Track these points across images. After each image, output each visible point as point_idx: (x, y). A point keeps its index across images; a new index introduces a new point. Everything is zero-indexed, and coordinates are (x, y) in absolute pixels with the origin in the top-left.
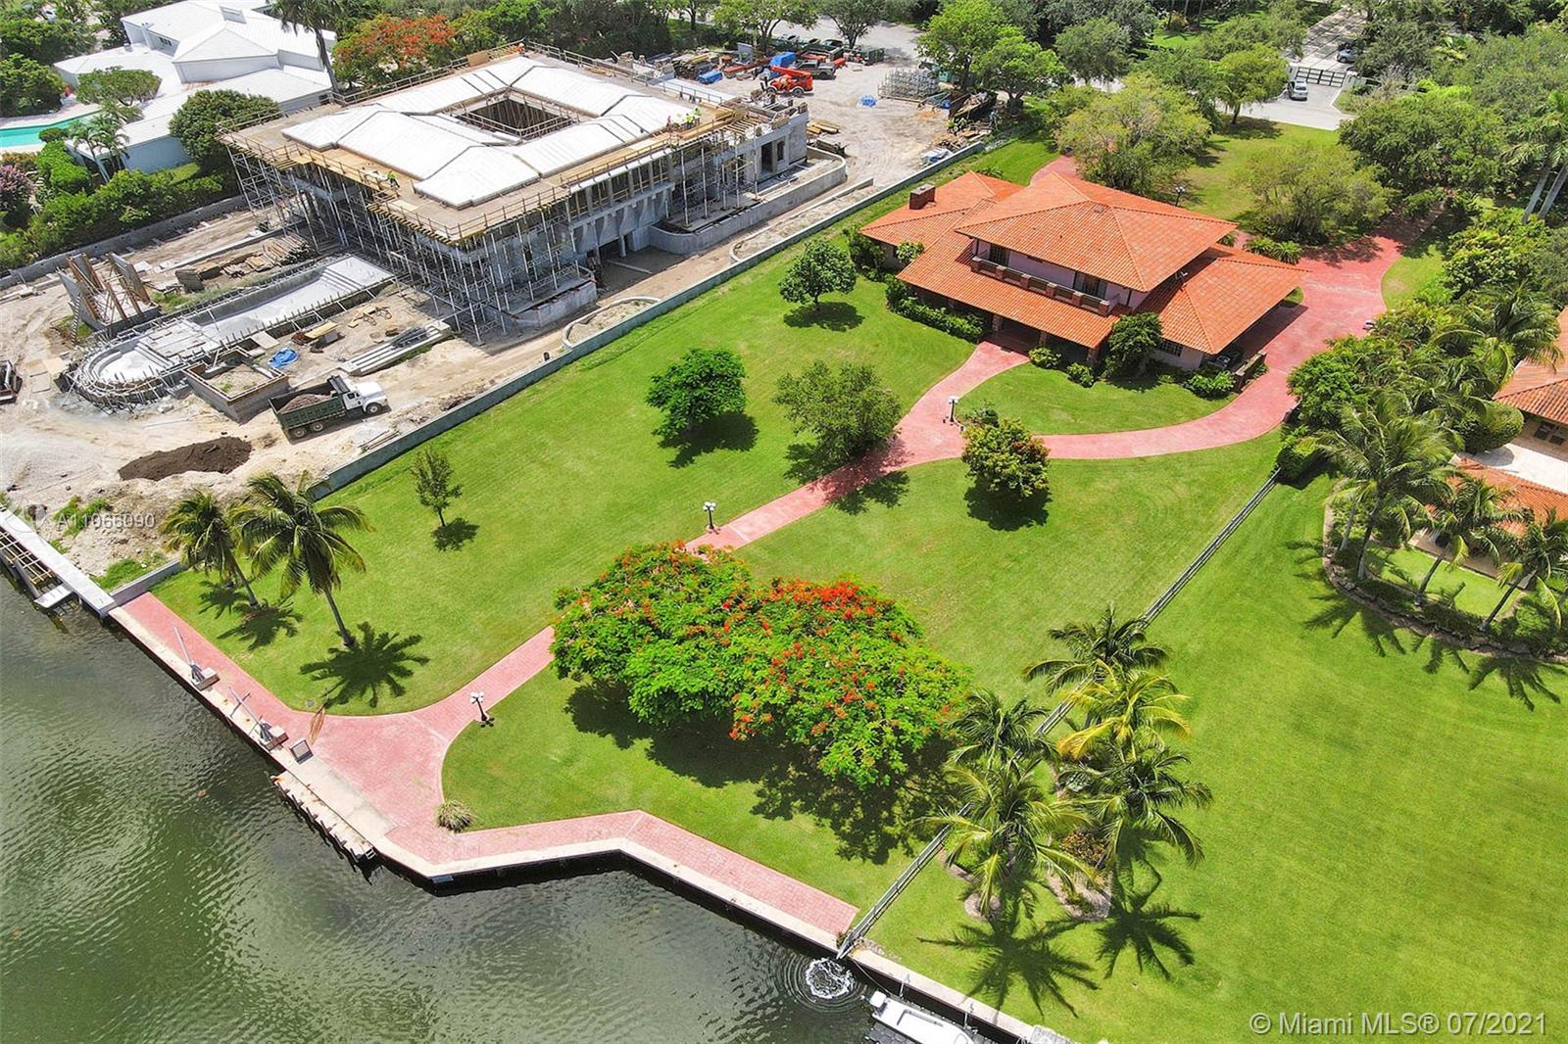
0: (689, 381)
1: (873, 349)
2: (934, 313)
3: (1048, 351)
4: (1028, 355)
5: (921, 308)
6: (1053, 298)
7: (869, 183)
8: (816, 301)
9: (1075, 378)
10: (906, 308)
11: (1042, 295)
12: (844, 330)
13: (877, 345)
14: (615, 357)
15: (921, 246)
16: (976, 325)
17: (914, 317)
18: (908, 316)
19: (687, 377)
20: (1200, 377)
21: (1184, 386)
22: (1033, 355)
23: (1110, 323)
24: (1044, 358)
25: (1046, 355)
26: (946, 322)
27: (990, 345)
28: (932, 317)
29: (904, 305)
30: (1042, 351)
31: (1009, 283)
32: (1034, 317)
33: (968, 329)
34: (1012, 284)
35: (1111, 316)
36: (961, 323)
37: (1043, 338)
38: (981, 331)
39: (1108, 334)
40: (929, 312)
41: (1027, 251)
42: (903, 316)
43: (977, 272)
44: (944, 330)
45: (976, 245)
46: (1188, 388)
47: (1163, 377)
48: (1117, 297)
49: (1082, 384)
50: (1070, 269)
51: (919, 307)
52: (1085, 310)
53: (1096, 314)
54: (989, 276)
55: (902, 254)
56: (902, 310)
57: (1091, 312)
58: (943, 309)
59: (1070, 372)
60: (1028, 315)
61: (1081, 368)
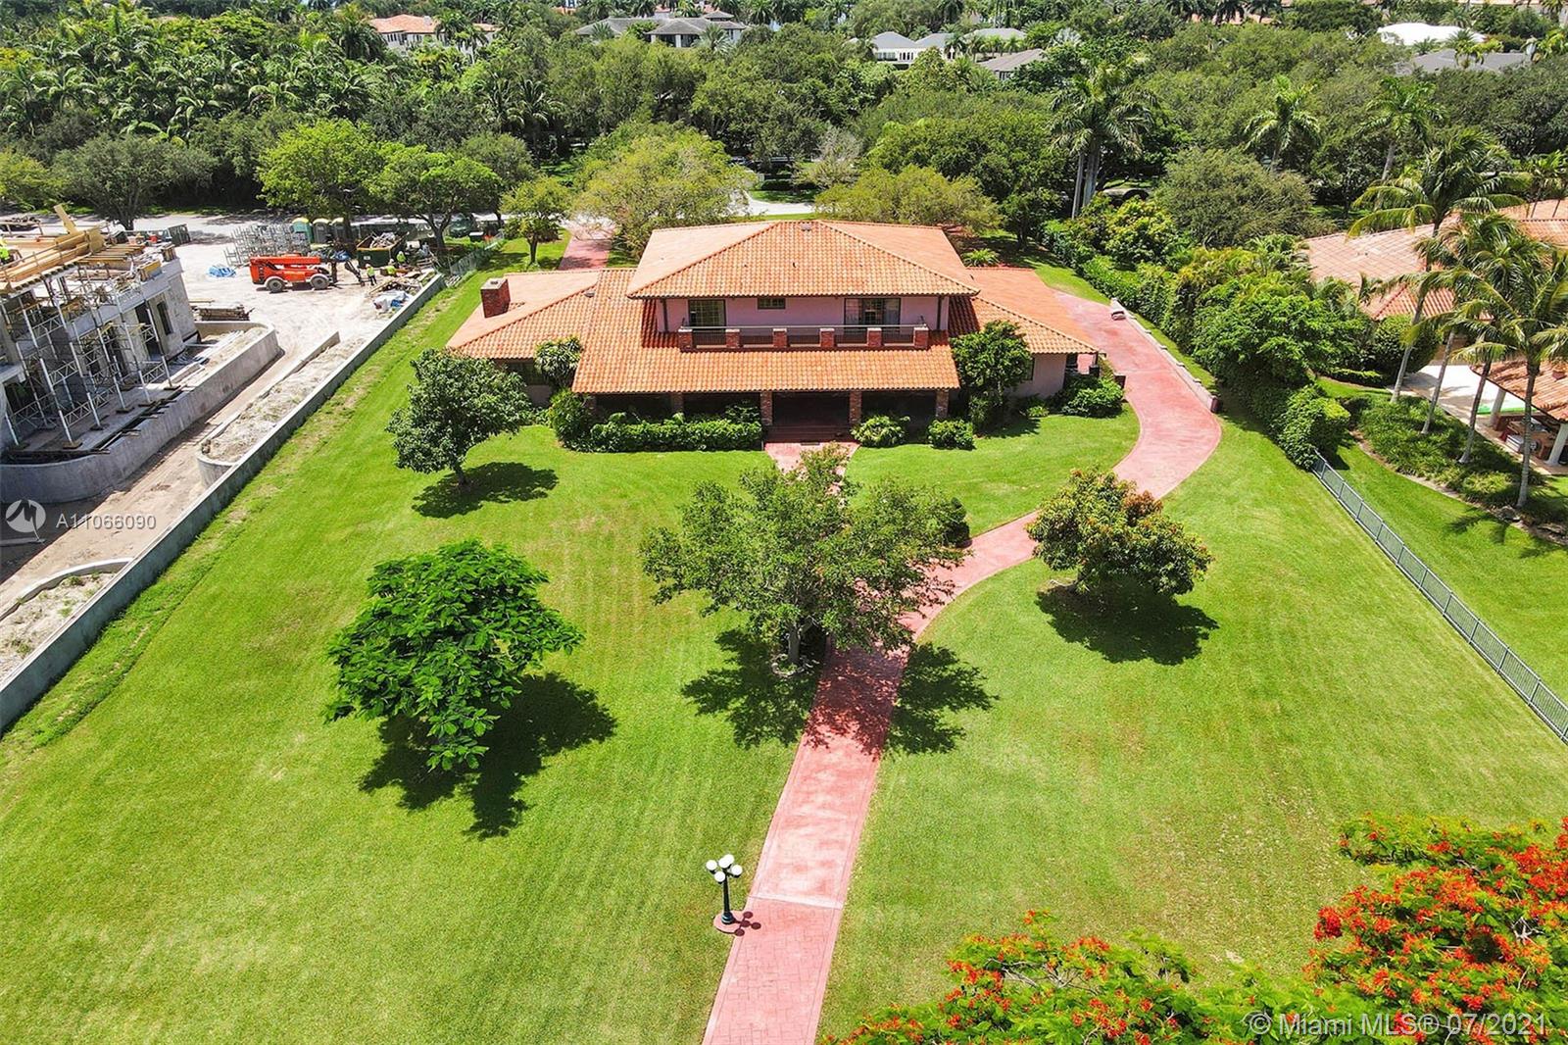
0: (444, 622)
1: (625, 502)
2: (667, 427)
3: (885, 419)
4: (853, 439)
5: (639, 428)
6: (835, 349)
7: (334, 341)
9: (947, 443)
10: (609, 436)
11: (816, 349)
13: (624, 496)
14: (110, 689)
15: (575, 341)
16: (748, 420)
17: (629, 445)
18: (619, 449)
19: (434, 617)
20: (1089, 390)
21: (1066, 414)
22: (862, 434)
23: (942, 354)
24: (884, 430)
25: (882, 426)
26: (694, 433)
27: (781, 445)
28: (664, 434)
29: (604, 433)
30: (871, 421)
31: (753, 350)
32: (835, 377)
33: (740, 431)
34: (759, 350)
35: (933, 347)
36: (721, 425)
37: (855, 407)
38: (756, 427)
39: (957, 366)
40: (655, 428)
41: (767, 291)
42: (611, 451)
43: (693, 350)
44: (693, 449)
45: (660, 306)
46: (1074, 414)
47: (1033, 411)
48: (922, 321)
49: (962, 447)
50: (847, 297)
51: (634, 427)
52: (893, 349)
53: (912, 349)
54: (716, 350)
55: (551, 364)
56: (603, 443)
57: (903, 349)
58: (679, 416)
59: (934, 435)
60: (825, 378)
61: (951, 425)
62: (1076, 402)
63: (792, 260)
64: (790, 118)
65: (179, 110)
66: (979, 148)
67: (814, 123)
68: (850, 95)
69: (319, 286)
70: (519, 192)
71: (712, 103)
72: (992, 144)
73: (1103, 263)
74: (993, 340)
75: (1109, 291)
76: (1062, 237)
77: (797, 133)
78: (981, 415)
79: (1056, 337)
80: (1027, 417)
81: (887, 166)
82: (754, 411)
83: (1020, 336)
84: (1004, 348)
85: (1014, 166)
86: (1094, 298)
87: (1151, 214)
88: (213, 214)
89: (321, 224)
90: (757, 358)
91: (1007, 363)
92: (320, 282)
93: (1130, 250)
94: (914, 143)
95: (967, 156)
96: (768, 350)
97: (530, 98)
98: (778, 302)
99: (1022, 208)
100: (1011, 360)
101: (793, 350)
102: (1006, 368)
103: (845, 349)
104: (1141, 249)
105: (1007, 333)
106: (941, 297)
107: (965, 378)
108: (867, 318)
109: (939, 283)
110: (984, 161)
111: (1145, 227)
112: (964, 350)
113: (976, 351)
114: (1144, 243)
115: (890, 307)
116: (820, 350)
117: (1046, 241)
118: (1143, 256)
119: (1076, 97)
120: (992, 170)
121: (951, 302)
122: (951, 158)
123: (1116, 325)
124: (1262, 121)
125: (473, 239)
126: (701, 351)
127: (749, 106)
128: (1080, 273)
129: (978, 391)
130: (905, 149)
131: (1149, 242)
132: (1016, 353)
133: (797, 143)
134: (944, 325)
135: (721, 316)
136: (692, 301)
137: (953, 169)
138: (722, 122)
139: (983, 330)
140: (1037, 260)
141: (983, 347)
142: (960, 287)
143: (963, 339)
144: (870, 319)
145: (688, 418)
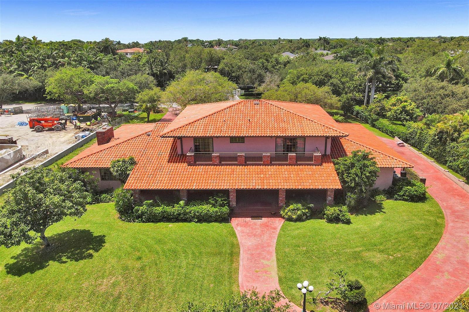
1: (138, 264)
3: (299, 205)
4: (280, 216)
5: (159, 209)
6: (271, 164)
7: (46, 152)
8: (43, 237)
9: (335, 219)
10: (143, 213)
11: (260, 165)
12: (91, 256)
13: (140, 258)
15: (132, 159)
16: (222, 205)
17: (154, 219)
18: (148, 220)
20: (409, 187)
21: (396, 199)
22: (287, 214)
23: (329, 168)
24: (299, 212)
25: (298, 209)
26: (190, 212)
27: (240, 219)
28: (174, 213)
29: (140, 212)
30: (291, 207)
31: (227, 165)
32: (271, 181)
33: (217, 212)
34: (229, 165)
35: (324, 164)
36: (205, 208)
37: (282, 197)
38: (226, 209)
39: (338, 175)
40: (169, 209)
41: (234, 134)
42: (144, 222)
43: (195, 164)
44: (190, 221)
45: (179, 142)
46: (400, 200)
47: (378, 198)
48: (317, 150)
49: (344, 222)
50: (277, 137)
51: (157, 208)
52: (302, 165)
53: (313, 165)
54: (206, 165)
55: (117, 171)
56: (139, 217)
57: (308, 165)
58: (182, 203)
59: (328, 216)
60: (265, 181)
61: (336, 208)
62: (401, 193)
63: (249, 118)
64: (254, 70)
65: (33, 67)
66: (328, 76)
67: (262, 72)
68: (275, 65)
69: (58, 130)
70: (144, 93)
71: (226, 67)
72: (334, 75)
73: (385, 122)
74: (359, 161)
75: (392, 134)
76: (362, 112)
77: (256, 76)
78: (353, 202)
79: (388, 158)
80: (375, 201)
81: (292, 83)
82: (225, 200)
83: (372, 159)
84: (365, 166)
85: (343, 83)
86: (385, 137)
87: (406, 101)
88: (41, 103)
89: (71, 106)
90: (229, 169)
91: (368, 174)
92: (58, 128)
93: (399, 116)
94: (302, 75)
95: (324, 79)
96: (234, 165)
97: (162, 65)
98: (240, 140)
99: (348, 100)
100: (370, 173)
101: (248, 165)
102: (367, 177)
103: (276, 165)
104: (404, 116)
105: (365, 157)
106: (327, 138)
107: (343, 182)
108: (287, 148)
109: (326, 130)
110: (331, 81)
111: (404, 107)
112: (342, 166)
113: (349, 167)
114: (405, 113)
115: (300, 143)
116: (263, 165)
117: (354, 113)
118: (405, 119)
119: (366, 59)
120: (335, 85)
121: (332, 140)
122: (317, 80)
123: (401, 149)
124: (438, 69)
125: (129, 112)
126: (199, 165)
127: (240, 68)
128: (374, 126)
129: (352, 190)
130: (298, 78)
131: (407, 113)
132: (372, 168)
133: (256, 79)
134: (329, 152)
135: (211, 147)
136: (196, 139)
137: (320, 84)
138: (230, 73)
139: (350, 155)
140: (353, 121)
141: (353, 165)
142: (338, 132)
143: (341, 160)
144: (289, 149)
145: (187, 204)
